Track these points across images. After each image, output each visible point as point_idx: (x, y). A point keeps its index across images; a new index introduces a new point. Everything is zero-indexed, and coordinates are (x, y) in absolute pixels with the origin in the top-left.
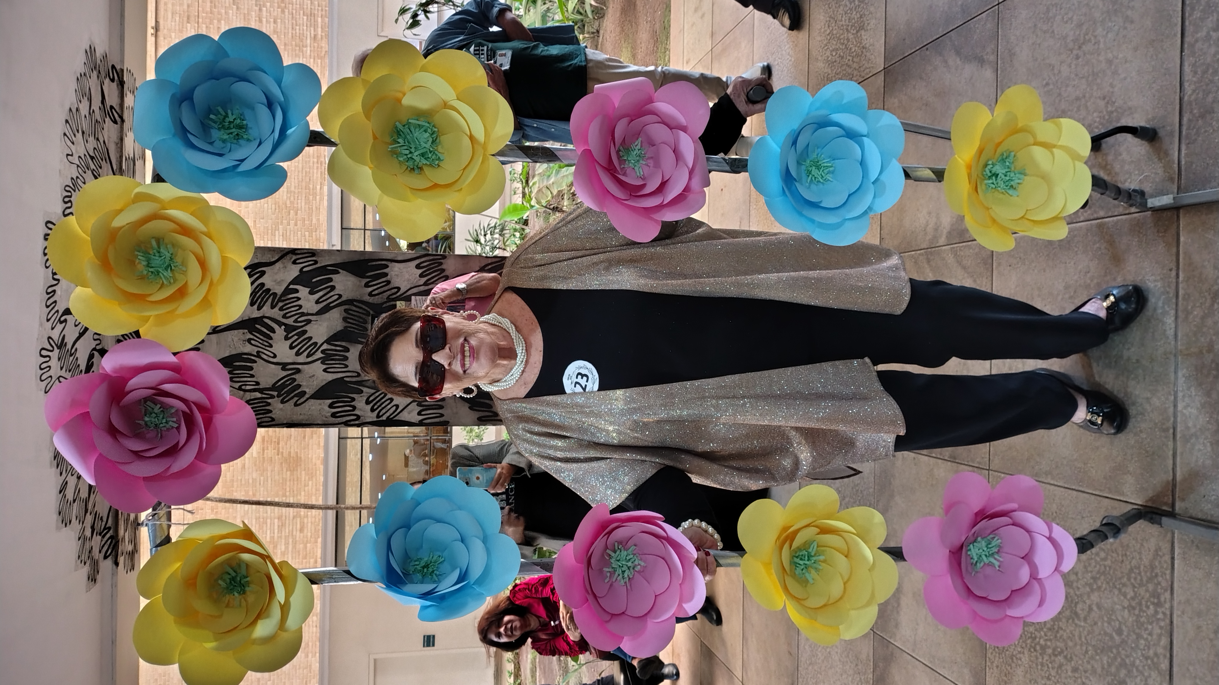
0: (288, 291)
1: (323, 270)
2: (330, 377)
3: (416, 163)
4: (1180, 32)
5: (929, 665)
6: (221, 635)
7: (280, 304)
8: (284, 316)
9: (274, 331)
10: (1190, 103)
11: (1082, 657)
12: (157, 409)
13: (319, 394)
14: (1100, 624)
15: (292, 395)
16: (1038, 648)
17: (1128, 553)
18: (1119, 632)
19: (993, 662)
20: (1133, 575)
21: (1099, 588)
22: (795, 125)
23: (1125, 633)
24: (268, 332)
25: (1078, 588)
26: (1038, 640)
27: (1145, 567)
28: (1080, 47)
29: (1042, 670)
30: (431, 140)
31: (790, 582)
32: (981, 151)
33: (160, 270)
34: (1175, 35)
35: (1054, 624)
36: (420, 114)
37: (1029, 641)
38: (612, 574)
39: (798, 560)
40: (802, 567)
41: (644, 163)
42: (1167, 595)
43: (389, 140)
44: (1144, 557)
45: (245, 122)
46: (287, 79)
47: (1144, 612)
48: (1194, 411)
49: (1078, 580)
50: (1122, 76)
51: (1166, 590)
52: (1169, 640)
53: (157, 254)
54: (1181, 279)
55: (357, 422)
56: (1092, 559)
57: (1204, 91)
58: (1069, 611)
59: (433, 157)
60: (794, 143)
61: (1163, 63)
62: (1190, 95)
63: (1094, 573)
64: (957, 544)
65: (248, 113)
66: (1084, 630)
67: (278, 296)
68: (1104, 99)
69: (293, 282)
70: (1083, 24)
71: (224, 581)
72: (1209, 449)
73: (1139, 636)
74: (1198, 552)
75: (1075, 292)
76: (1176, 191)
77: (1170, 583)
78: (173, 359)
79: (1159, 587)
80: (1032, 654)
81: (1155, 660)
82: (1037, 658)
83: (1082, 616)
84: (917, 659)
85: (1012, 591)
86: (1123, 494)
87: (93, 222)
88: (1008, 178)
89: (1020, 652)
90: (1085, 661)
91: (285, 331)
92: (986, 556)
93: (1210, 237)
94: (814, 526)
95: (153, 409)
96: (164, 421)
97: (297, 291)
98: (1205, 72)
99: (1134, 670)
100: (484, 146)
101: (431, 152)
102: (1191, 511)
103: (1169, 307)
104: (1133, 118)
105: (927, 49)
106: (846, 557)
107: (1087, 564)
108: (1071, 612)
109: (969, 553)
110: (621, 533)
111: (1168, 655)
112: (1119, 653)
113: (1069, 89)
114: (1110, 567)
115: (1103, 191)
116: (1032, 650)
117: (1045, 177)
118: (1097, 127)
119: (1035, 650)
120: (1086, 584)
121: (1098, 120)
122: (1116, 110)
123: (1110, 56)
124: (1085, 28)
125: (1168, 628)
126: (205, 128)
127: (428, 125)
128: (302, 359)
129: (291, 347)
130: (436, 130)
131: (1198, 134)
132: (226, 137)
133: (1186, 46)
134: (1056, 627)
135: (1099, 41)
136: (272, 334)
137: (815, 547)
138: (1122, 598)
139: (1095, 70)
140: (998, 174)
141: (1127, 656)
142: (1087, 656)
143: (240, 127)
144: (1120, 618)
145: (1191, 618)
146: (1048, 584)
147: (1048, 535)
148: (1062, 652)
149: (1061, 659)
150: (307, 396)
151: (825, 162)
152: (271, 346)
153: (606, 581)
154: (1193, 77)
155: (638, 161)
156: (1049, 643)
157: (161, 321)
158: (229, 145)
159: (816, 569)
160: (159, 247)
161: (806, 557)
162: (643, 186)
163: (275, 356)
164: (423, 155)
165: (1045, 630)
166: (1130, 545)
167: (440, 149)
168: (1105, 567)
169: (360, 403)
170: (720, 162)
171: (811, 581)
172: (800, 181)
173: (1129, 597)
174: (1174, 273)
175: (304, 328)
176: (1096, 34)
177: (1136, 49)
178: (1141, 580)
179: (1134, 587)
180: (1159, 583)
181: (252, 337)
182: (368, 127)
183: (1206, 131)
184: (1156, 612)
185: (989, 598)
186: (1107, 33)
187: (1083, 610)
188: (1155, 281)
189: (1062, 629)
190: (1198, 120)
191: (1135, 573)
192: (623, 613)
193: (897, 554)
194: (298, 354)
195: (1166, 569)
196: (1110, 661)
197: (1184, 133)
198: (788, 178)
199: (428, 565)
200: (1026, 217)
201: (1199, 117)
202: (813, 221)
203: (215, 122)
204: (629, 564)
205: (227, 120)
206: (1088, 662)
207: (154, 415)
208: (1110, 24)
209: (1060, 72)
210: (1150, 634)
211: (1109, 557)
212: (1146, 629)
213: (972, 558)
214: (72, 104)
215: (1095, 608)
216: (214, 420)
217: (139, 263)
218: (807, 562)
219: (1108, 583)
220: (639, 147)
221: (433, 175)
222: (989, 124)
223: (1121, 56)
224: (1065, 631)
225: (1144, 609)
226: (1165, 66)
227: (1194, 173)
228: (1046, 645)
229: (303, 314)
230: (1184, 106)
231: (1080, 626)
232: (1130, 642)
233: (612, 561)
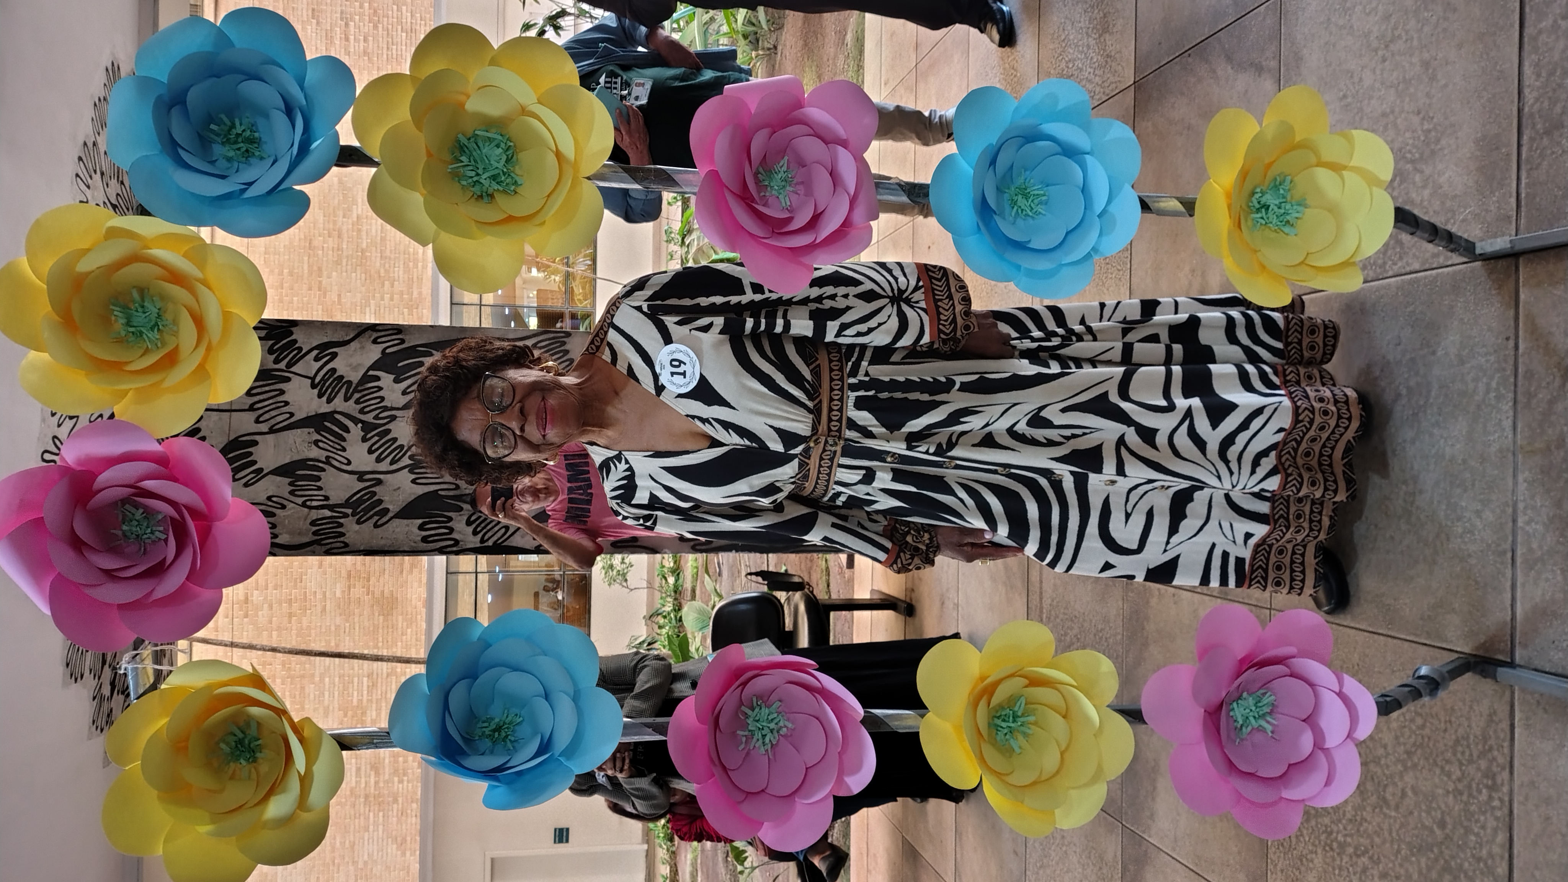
0: (366, 378)
1: (412, 352)
2: (421, 490)
3: (484, 189)
4: (1518, 22)
5: (1194, 869)
6: (217, 817)
7: (357, 396)
8: (362, 411)
9: (347, 431)
10: (1532, 115)
11: (1393, 858)
12: (139, 514)
13: (406, 512)
14: (1416, 814)
15: (371, 513)
16: (1335, 845)
17: (1453, 719)
18: (1442, 824)
19: (1276, 865)
20: (1460, 749)
21: (1415, 766)
22: (993, 139)
23: (1450, 827)
24: (340, 432)
25: (1388, 766)
26: (1335, 834)
27: (1476, 737)
28: (1387, 46)
29: (1340, 875)
30: (504, 158)
31: (988, 751)
32: (1244, 175)
33: (142, 329)
34: (1512, 26)
35: (1356, 814)
36: (490, 123)
37: (1323, 837)
38: (749, 739)
39: (998, 722)
40: (1005, 731)
41: (791, 189)
42: (1506, 775)
43: (448, 157)
44: (1474, 725)
45: (256, 135)
46: (312, 76)
47: (1474, 798)
48: (1540, 527)
49: (1388, 754)
50: (1443, 82)
51: (1503, 769)
52: (1508, 835)
53: (140, 310)
54: (1521, 351)
55: (455, 549)
56: (1405, 727)
57: (1550, 98)
58: (1375, 796)
59: (508, 181)
60: (993, 162)
61: (1496, 63)
62: (1533, 105)
63: (1408, 746)
64: (1216, 701)
65: (261, 122)
66: (1395, 821)
67: (354, 385)
68: (1419, 113)
69: (373, 367)
70: (1391, 15)
71: (227, 744)
72: (1560, 578)
73: (1468, 831)
74: (1545, 716)
75: (1382, 371)
76: (1514, 233)
77: (1508, 759)
78: (156, 447)
79: (1495, 764)
80: (1328, 855)
81: (1490, 862)
82: (1334, 859)
83: (1393, 803)
84: (1180, 862)
85: (1290, 765)
86: (1446, 641)
87: (50, 263)
88: (1282, 211)
89: (1311, 852)
90: (1396, 863)
91: (362, 430)
92: (1254, 717)
93: (1559, 293)
94: (1020, 676)
95: (133, 515)
96: (149, 530)
97: (378, 379)
98: (1552, 73)
99: (1462, 876)
100: (575, 165)
101: (504, 174)
102: (1536, 662)
103: (1505, 389)
104: (1457, 138)
105: (1189, 55)
106: (1064, 717)
107: (1399, 734)
108: (1379, 798)
109: (1231, 714)
110: (761, 683)
111: (1507, 855)
112: (1441, 852)
113: (1373, 102)
114: (1429, 738)
115: (1413, 230)
116: (1327, 848)
117: (1333, 210)
118: (1410, 152)
119: (1332, 849)
120: (1398, 760)
121: (1411, 142)
122: (1435, 128)
123: (1426, 56)
124: (1393, 21)
125: (1507, 819)
126: (204, 143)
127: (500, 138)
128: (384, 466)
129: (370, 452)
130: (511, 144)
131: (1542, 156)
132: (231, 154)
133: (1526, 40)
134: (1358, 818)
135: (1412, 38)
136: (345, 434)
137: (1023, 705)
138: (1445, 779)
139: (1407, 77)
140: (1269, 206)
141: (1453, 857)
142: (1399, 856)
143: (251, 141)
144: (1443, 806)
145: (1537, 806)
146: (1339, 757)
147: (1337, 691)
148: (1366, 851)
149: (1365, 859)
150: (390, 515)
151: (1035, 189)
152: (344, 450)
153: (740, 749)
154: (1537, 81)
155: (784, 187)
156: (1349, 840)
157: (144, 396)
158: (236, 164)
159: (1025, 735)
160: (143, 301)
161: (1011, 718)
162: (789, 220)
163: (349, 463)
164: (494, 178)
165: (1344, 821)
166: (1456, 708)
167: (518, 170)
168: (1423, 737)
169: (459, 524)
170: (893, 189)
171: (1018, 750)
172: (1002, 215)
173: (1454, 777)
174: (1511, 343)
175: (387, 427)
176: (1408, 27)
177: (1460, 46)
178: (1471, 755)
179: (1461, 764)
180: (1494, 759)
181: (320, 438)
182: (420, 140)
183: (1553, 153)
184: (1491, 798)
185: (1259, 774)
186: (1423, 26)
187: (1394, 794)
188: (1486, 354)
189: (1366, 820)
190: (1542, 138)
191: (1462, 745)
192: (763, 791)
193: (1134, 715)
194: (379, 460)
195: (1504, 740)
196: (1429, 863)
197: (1524, 156)
198: (984, 209)
199: (500, 727)
200: (1307, 262)
201: (1544, 133)
202: (1018, 268)
203: (218, 135)
204: (772, 726)
205: (234, 131)
206: (1401, 865)
207: (135, 523)
208: (1426, 14)
209: (1361, 80)
210: (1483, 827)
211: (1428, 724)
212: (1477, 821)
213: (1235, 721)
214: (87, 136)
215: (1410, 793)
216: (214, 530)
217: (116, 321)
218: (1012, 725)
219: (1426, 759)
220: (784, 168)
221: (507, 205)
222: (1256, 137)
223: (1440, 55)
224: (1369, 823)
225: (1475, 793)
226: (1498, 67)
227: (1538, 209)
228: (1345, 841)
229: (386, 409)
230: (1524, 120)
231: (1390, 817)
232: (1455, 839)
233: (749, 721)
